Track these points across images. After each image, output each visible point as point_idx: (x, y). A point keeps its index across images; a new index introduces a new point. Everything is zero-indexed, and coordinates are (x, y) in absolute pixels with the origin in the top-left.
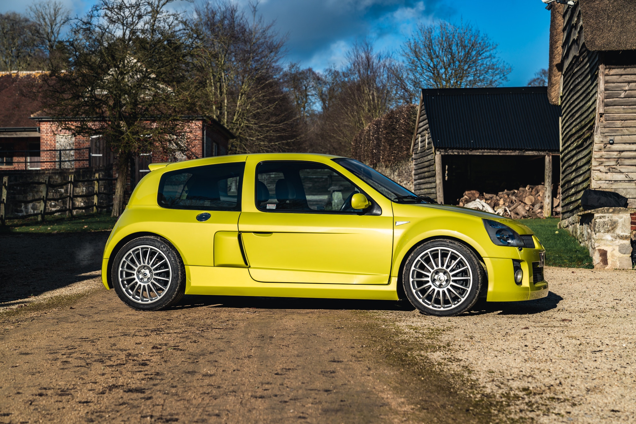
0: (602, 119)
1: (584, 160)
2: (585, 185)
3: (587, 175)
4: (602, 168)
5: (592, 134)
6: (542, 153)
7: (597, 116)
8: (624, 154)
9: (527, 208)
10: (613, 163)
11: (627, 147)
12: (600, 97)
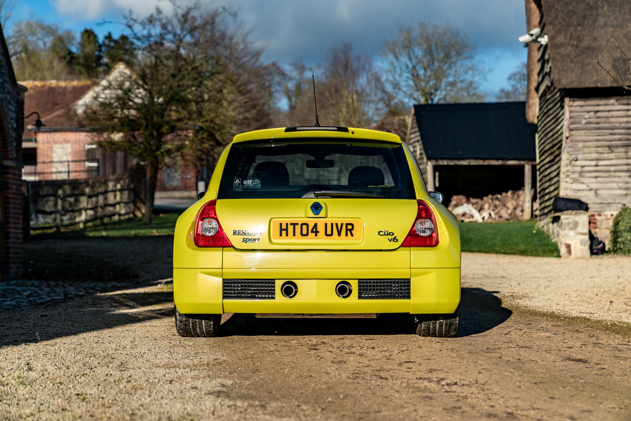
0: (568, 141)
1: (555, 174)
2: (555, 193)
3: (557, 185)
4: (568, 180)
5: (560, 153)
6: (522, 163)
7: (564, 139)
8: (586, 169)
9: (510, 212)
10: (576, 176)
11: (588, 163)
12: (565, 123)
